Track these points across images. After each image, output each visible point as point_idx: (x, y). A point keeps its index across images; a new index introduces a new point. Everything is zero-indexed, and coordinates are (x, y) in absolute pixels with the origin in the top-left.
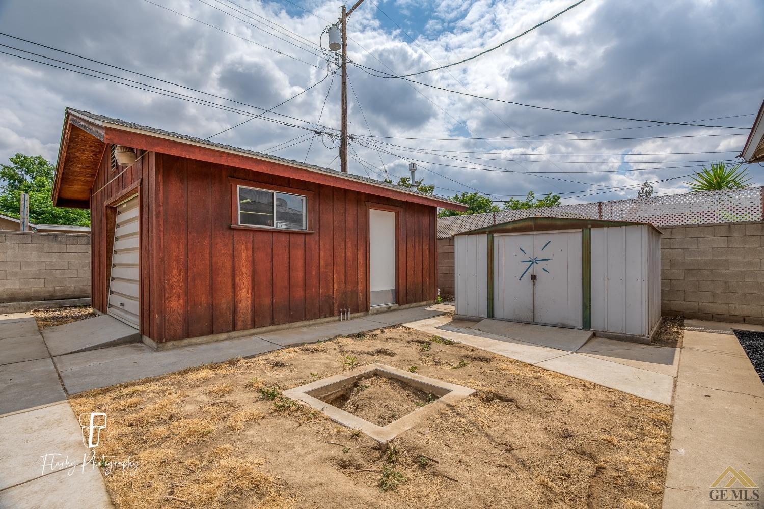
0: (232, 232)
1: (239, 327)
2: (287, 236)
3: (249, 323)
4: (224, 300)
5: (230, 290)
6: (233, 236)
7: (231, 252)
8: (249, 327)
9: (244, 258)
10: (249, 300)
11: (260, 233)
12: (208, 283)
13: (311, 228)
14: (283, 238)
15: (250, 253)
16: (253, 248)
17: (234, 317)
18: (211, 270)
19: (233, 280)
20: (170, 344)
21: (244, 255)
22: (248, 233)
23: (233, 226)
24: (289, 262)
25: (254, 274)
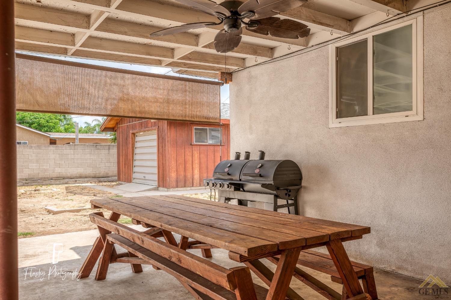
0: (192, 146)
1: (194, 186)
2: (213, 147)
3: (198, 184)
4: (189, 174)
5: (191, 170)
6: (192, 148)
7: (191, 155)
8: (198, 186)
9: (196, 157)
10: (198, 174)
11: (202, 146)
12: (184, 167)
13: (224, 143)
14: (212, 148)
15: (198, 155)
16: (200, 153)
17: (193, 181)
18: (185, 161)
19: (192, 166)
20: (171, 189)
21: (196, 155)
22: (198, 146)
23: (192, 144)
24: (214, 159)
25: (200, 163)
